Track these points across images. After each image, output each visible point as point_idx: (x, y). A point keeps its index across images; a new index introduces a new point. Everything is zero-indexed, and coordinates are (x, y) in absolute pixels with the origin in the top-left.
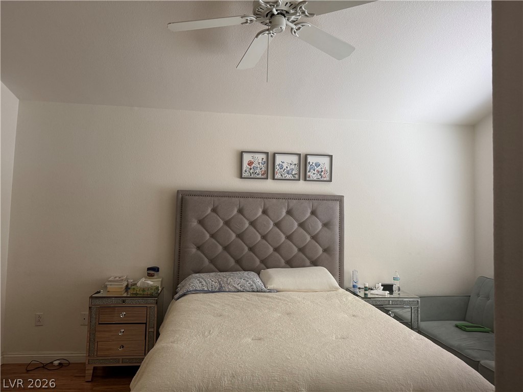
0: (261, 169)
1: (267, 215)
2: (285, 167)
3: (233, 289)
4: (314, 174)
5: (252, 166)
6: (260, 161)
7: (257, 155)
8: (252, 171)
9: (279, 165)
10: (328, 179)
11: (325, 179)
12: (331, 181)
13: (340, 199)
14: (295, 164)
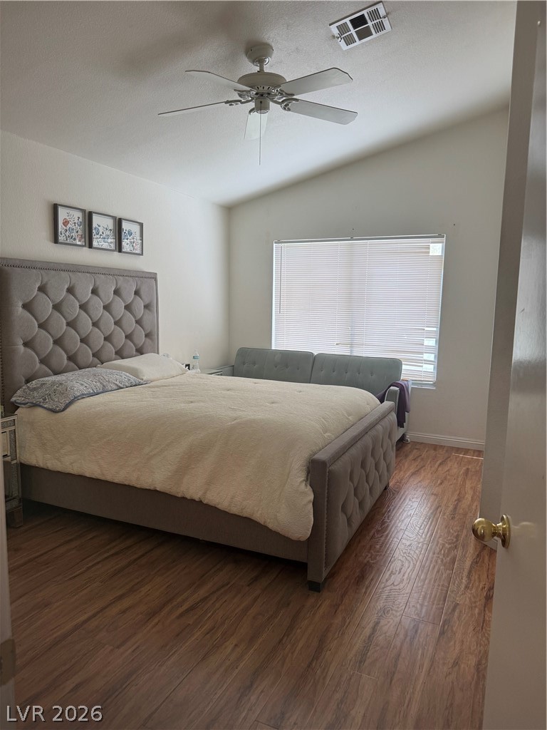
0: (77, 232)
1: (98, 295)
2: (101, 233)
3: (115, 387)
4: (127, 244)
5: (68, 227)
6: (76, 221)
7: (72, 212)
8: (67, 234)
9: (95, 229)
10: (138, 251)
11: (136, 252)
12: (142, 254)
13: (154, 277)
14: (111, 230)
